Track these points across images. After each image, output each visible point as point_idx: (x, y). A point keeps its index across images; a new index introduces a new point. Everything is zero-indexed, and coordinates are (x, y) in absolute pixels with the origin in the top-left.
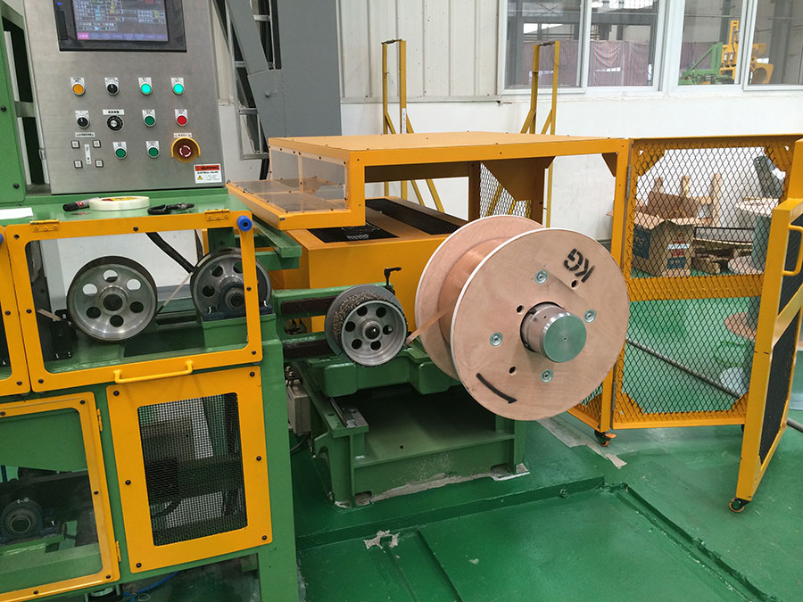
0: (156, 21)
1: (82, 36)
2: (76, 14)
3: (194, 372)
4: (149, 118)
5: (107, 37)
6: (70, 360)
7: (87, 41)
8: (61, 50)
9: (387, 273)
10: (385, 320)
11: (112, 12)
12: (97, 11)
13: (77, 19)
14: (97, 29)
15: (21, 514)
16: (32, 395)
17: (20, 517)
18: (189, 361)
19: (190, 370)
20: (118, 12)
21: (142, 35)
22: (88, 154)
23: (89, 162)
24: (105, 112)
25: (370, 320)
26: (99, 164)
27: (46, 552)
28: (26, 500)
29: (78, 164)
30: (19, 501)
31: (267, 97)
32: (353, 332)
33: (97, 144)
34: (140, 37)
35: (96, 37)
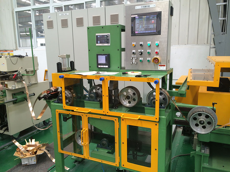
0: (154, 27)
1: (136, 32)
2: (136, 27)
3: (139, 119)
4: (149, 52)
5: (142, 32)
6: (117, 109)
7: (137, 33)
8: (131, 36)
9: (213, 104)
10: (208, 120)
11: (144, 26)
12: (140, 26)
13: (136, 28)
14: (140, 30)
15: (104, 142)
16: (106, 115)
17: (104, 143)
18: (139, 116)
19: (138, 119)
20: (145, 26)
21: (150, 31)
22: (134, 61)
23: (134, 63)
24: (139, 51)
25: (202, 118)
26: (136, 63)
27: (107, 153)
28: (106, 139)
29: (131, 63)
30: (104, 139)
31: (220, 43)
32: (196, 121)
33: (136, 58)
34: (149, 32)
35: (139, 32)
